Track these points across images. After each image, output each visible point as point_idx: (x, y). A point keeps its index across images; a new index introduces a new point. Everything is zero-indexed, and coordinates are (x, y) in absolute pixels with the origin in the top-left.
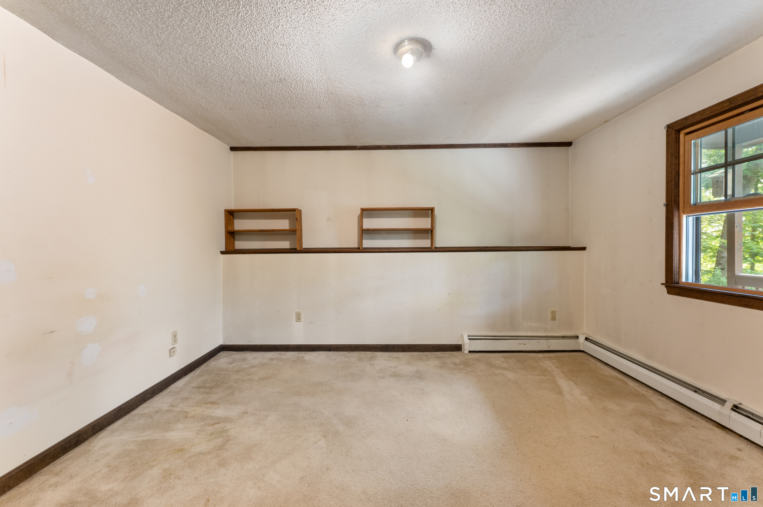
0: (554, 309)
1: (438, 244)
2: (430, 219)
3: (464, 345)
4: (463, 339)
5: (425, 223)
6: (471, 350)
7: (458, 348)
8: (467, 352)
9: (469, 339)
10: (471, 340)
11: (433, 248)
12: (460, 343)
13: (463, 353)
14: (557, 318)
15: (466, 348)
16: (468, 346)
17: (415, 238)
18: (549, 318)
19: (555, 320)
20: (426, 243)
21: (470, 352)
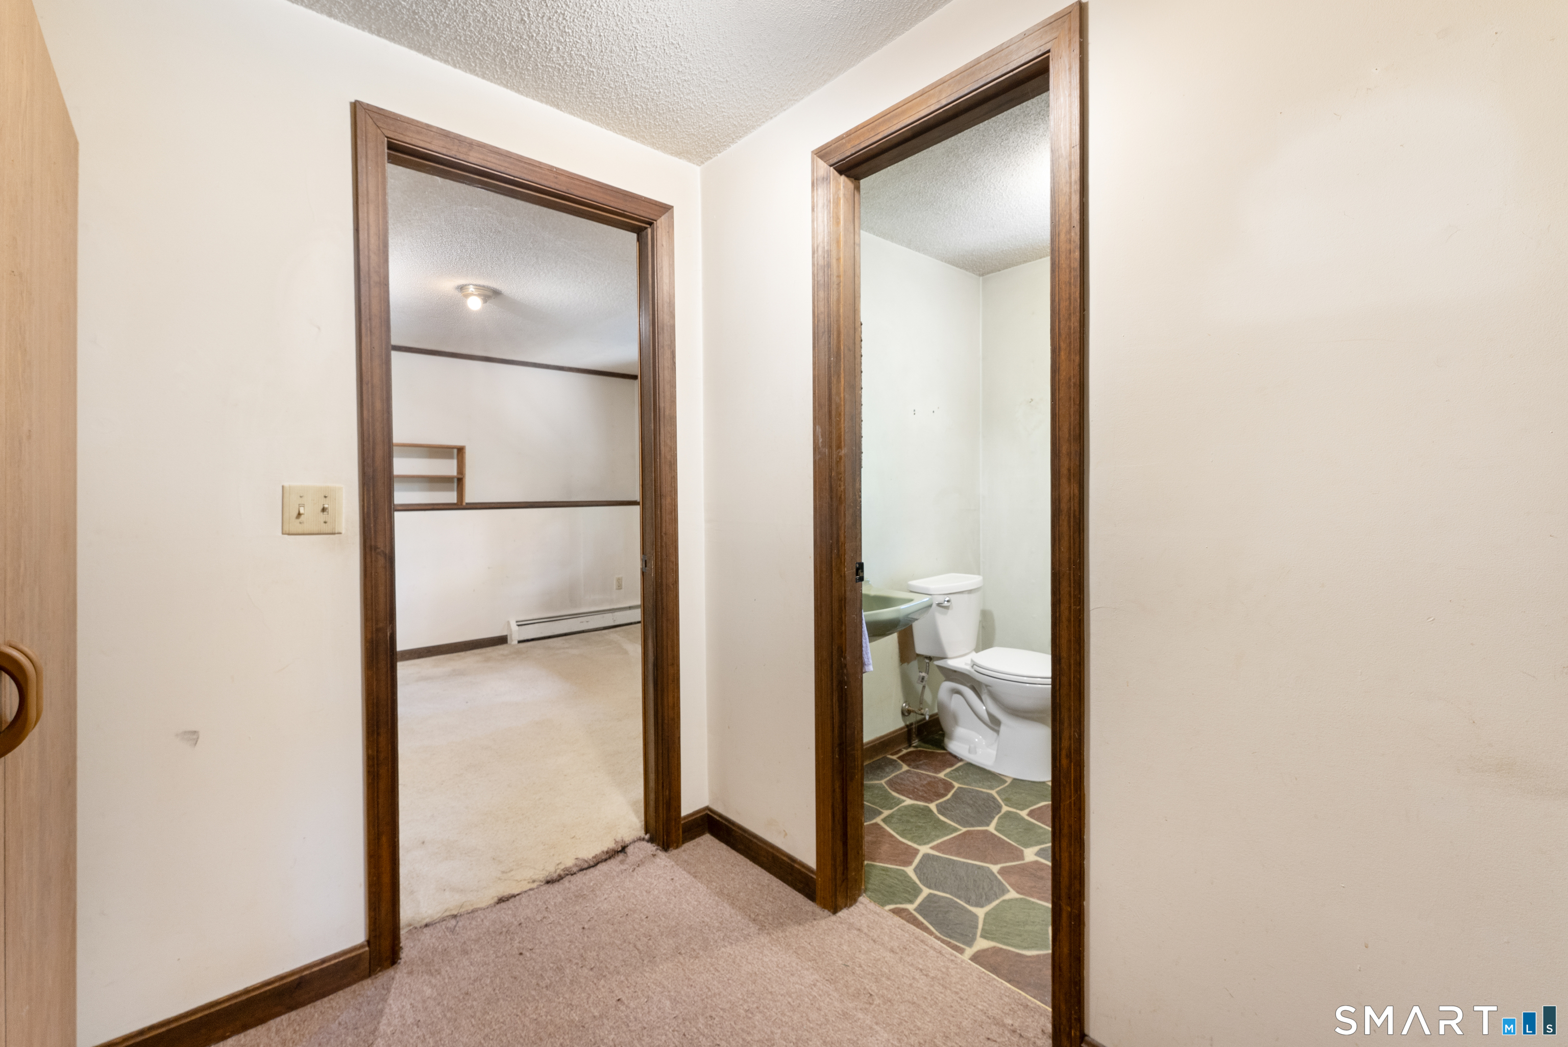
0: (620, 576)
1: (469, 498)
2: (455, 462)
3: (511, 635)
4: (510, 627)
5: (448, 468)
6: (522, 638)
7: (502, 640)
8: (515, 642)
9: (519, 625)
10: (520, 627)
11: (464, 504)
12: (504, 634)
13: (510, 644)
14: (623, 587)
15: (513, 640)
16: (516, 634)
17: (431, 490)
18: (615, 588)
19: (621, 589)
20: (451, 497)
21: (520, 642)
